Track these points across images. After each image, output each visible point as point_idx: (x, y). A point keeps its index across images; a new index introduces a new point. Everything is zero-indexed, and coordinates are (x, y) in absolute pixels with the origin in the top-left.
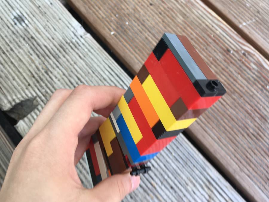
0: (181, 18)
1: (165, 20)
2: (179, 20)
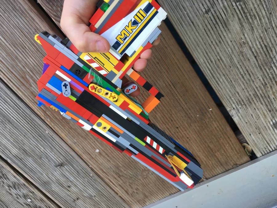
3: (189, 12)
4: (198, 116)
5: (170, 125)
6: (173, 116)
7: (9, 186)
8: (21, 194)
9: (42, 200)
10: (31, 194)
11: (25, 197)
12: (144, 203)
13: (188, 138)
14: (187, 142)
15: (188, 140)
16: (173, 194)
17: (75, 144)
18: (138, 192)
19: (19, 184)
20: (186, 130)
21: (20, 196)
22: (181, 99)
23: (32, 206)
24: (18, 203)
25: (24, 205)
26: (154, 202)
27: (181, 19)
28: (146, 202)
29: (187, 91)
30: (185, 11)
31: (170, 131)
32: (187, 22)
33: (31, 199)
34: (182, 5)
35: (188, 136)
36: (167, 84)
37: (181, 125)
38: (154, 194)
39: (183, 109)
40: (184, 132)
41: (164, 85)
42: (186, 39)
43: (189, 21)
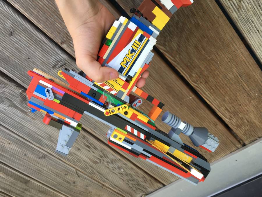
0: (226, 99)
1: (235, 97)
2: (227, 97)
3: (256, 24)
4: (257, 95)
5: (235, 104)
6: (238, 97)
7: (108, 162)
8: (116, 167)
9: (132, 169)
10: (124, 166)
11: (119, 168)
12: (210, 161)
13: (248, 111)
14: (247, 114)
15: (247, 112)
16: (233, 152)
17: (161, 126)
18: (206, 154)
19: (115, 160)
20: (246, 106)
21: (115, 168)
22: (245, 85)
23: (124, 174)
24: (113, 174)
25: (118, 174)
26: (218, 159)
27: (249, 29)
28: (211, 160)
29: (250, 78)
30: (253, 24)
31: (234, 108)
32: (253, 31)
33: (123, 169)
34: (251, 20)
35: (248, 110)
36: (235, 75)
37: (243, 103)
38: (218, 153)
39: (246, 91)
40: (245, 107)
41: (233, 76)
42: (252, 43)
43: (256, 30)
